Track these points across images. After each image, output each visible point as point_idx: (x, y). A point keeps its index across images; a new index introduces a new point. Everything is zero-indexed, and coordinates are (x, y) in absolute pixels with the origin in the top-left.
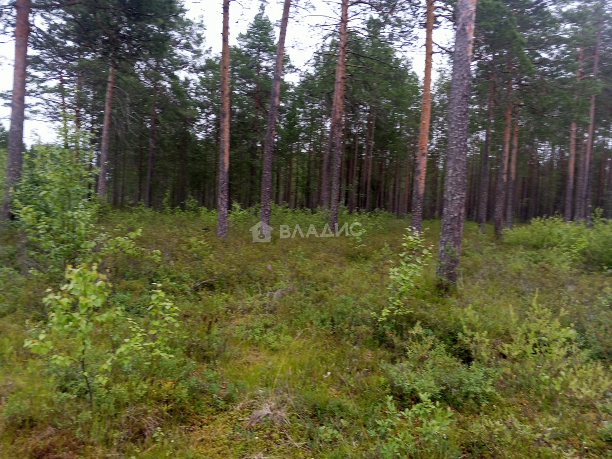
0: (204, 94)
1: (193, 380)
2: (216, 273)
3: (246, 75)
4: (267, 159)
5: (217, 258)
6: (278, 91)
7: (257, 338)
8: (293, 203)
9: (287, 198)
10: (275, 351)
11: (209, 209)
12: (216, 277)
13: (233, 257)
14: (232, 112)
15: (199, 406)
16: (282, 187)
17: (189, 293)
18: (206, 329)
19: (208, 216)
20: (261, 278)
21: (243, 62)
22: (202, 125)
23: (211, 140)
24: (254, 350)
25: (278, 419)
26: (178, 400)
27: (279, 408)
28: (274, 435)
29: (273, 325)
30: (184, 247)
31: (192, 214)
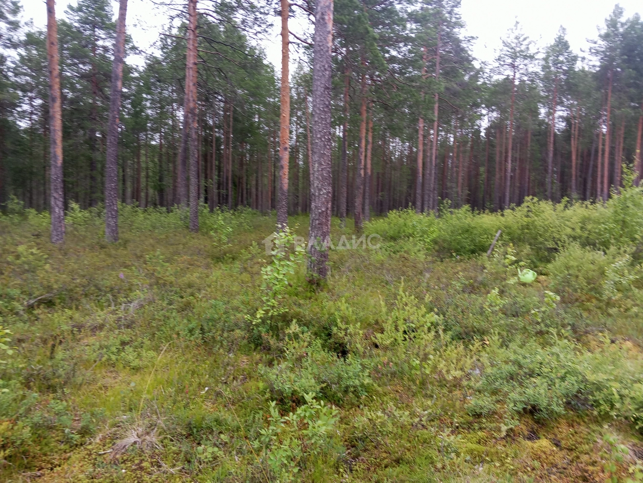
0: (25, 74)
1: (37, 416)
2: (55, 286)
3: (79, 54)
4: (111, 151)
5: (54, 269)
6: (121, 74)
7: (113, 357)
8: (143, 201)
9: (136, 196)
10: (136, 369)
11: (39, 211)
12: (55, 291)
13: (76, 266)
14: (63, 97)
15: (46, 444)
16: (129, 184)
17: (22, 313)
18: (48, 353)
19: (37, 220)
20: (112, 289)
21: (74, 39)
22: (24, 112)
23: (37, 129)
24: (111, 372)
25: (148, 445)
26: (19, 442)
27: (148, 433)
28: (144, 464)
29: (131, 341)
30: (10, 258)
31: (16, 219)
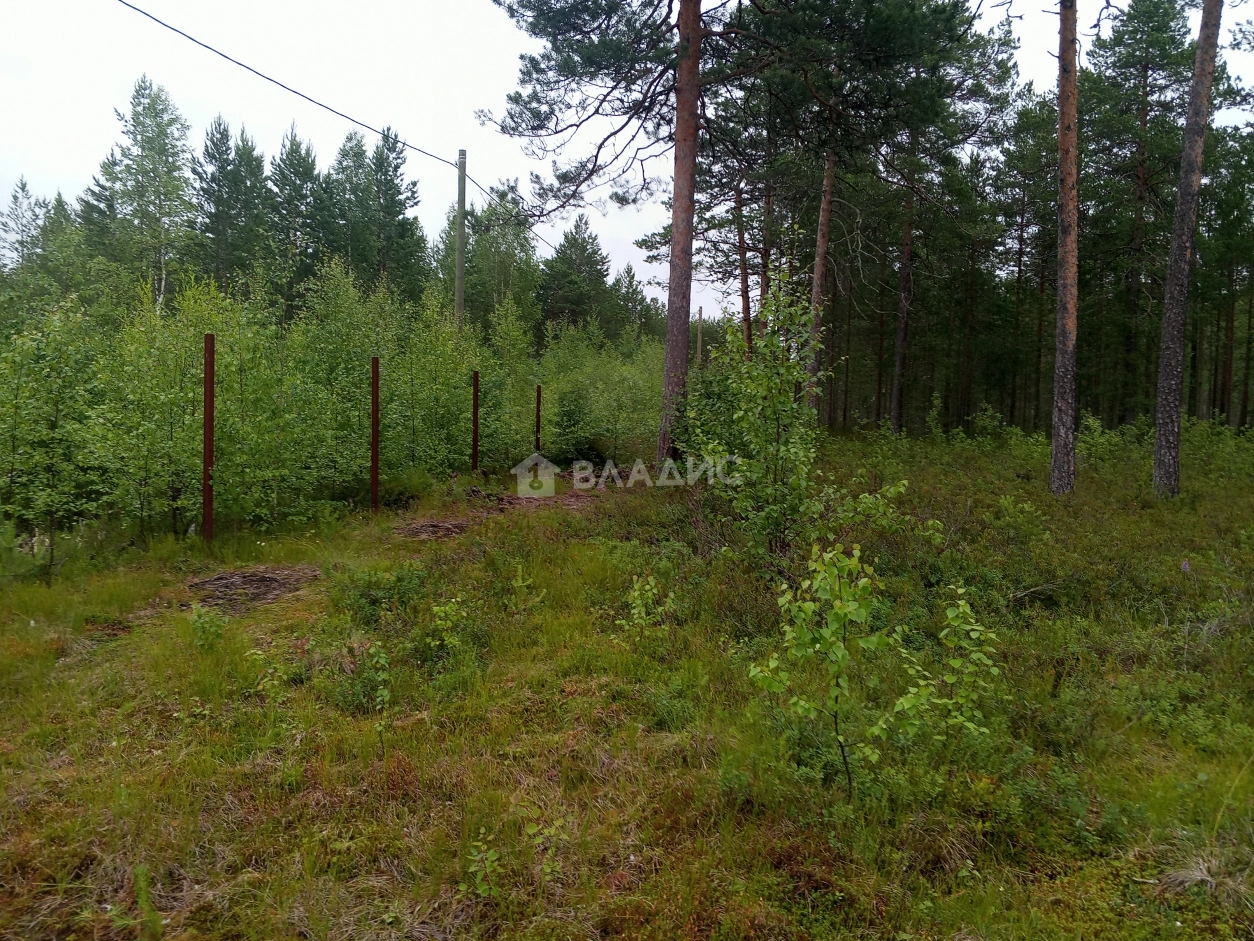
0: (1013, 185)
1: (1032, 784)
2: (1060, 573)
3: (1110, 131)
4: (1172, 314)
5: (1057, 541)
7: (1164, 720)
8: (1236, 410)
9: (1220, 400)
10: (1210, 753)
11: (1030, 428)
12: (1060, 581)
13: (1097, 540)
14: (1082, 215)
15: (1043, 836)
16: (1205, 374)
17: (1004, 611)
18: (1049, 688)
19: (1027, 448)
20: (1165, 591)
21: (1101, 102)
22: (1008, 252)
23: (1028, 280)
24: (1159, 745)
25: (1229, 896)
26: (1003, 816)
27: (1230, 874)
28: (1219, 926)
29: (1201, 697)
30: (987, 516)
31: (988, 444)
